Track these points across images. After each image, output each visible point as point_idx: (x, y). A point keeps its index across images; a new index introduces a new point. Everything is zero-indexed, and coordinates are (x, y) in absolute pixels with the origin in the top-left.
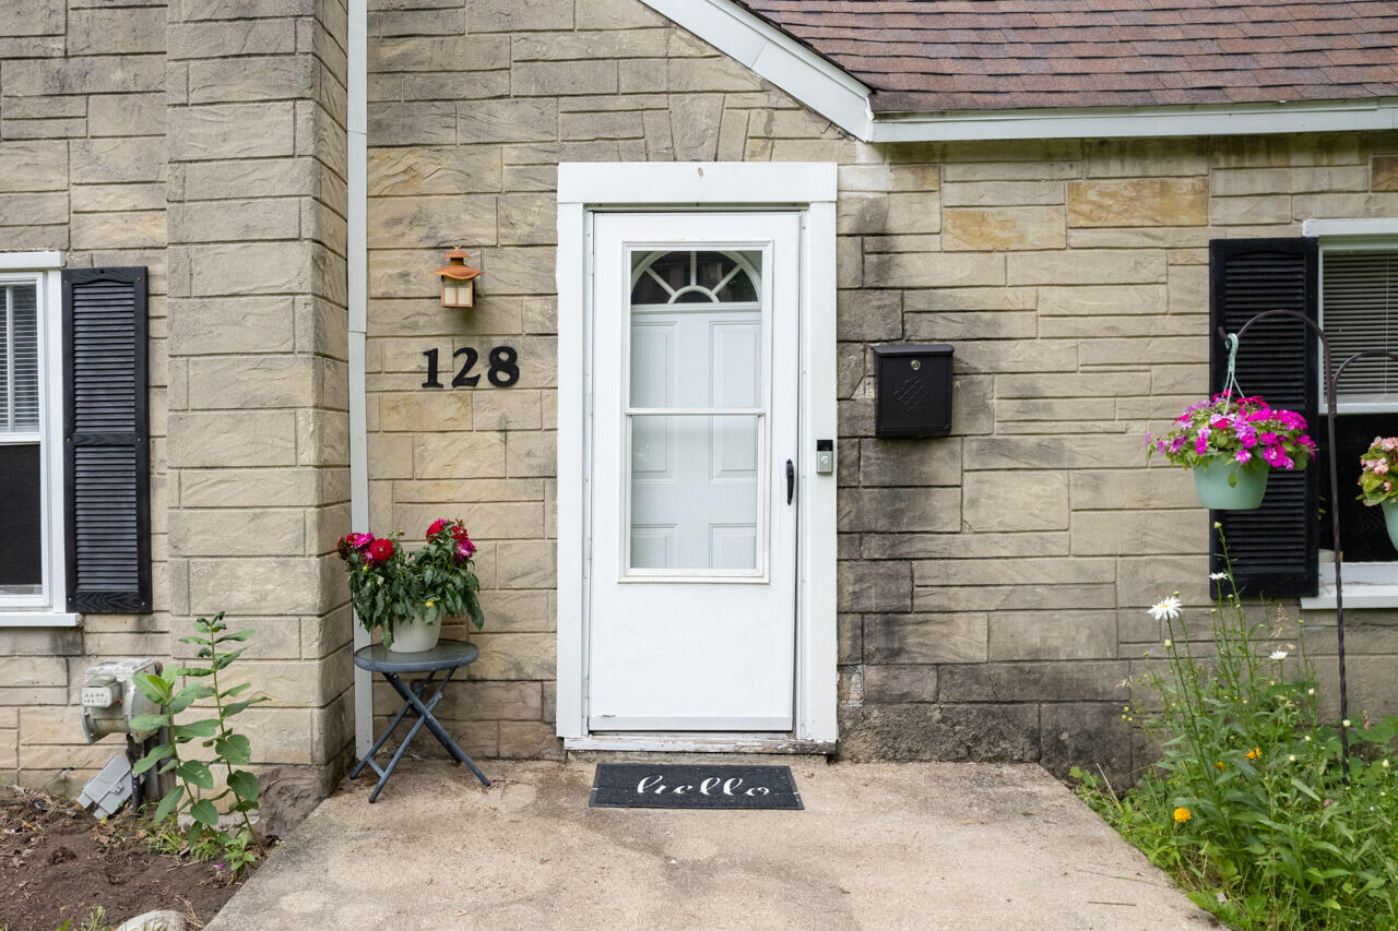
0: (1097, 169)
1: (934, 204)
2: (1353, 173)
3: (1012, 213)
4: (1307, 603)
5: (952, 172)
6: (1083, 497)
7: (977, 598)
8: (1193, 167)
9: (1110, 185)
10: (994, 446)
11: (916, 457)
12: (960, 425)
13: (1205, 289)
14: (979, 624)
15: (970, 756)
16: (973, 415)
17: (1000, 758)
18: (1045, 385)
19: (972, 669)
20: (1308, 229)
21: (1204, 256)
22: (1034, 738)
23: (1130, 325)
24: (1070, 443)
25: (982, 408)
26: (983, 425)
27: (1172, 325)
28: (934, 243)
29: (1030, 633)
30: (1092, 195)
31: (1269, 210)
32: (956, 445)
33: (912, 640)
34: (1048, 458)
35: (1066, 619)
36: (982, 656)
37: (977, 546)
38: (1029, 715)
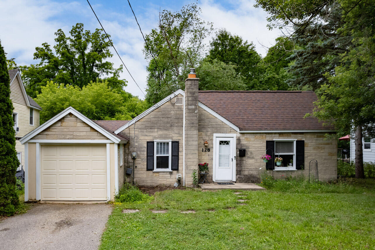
0: (257, 134)
1: (244, 137)
2: (277, 135)
3: (250, 138)
4: (274, 170)
5: (245, 134)
6: (256, 161)
7: (247, 169)
8: (265, 134)
9: (258, 136)
10: (248, 157)
11: (242, 158)
12: (246, 155)
13: (266, 144)
14: (247, 171)
15: (246, 182)
16: (247, 155)
17: (249, 183)
18: (253, 152)
19: (247, 175)
20: (274, 140)
21: (266, 142)
22: (252, 181)
23: (259, 147)
24: (255, 157)
25: (248, 154)
26: (248, 155)
27: (263, 147)
28: (244, 140)
29: (251, 172)
30: (257, 137)
31: (271, 138)
32: (245, 157)
33: (242, 173)
34: (253, 158)
35: (254, 171)
36: (247, 174)
37: (247, 165)
38: (251, 179)
